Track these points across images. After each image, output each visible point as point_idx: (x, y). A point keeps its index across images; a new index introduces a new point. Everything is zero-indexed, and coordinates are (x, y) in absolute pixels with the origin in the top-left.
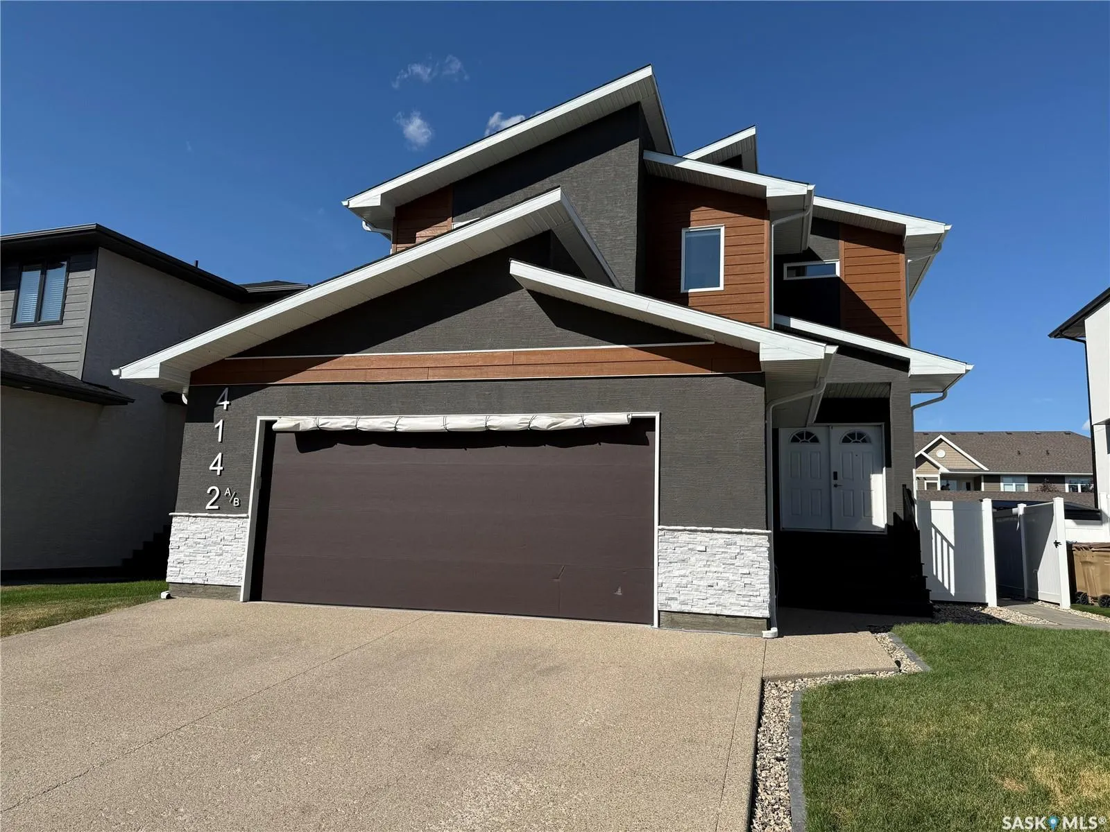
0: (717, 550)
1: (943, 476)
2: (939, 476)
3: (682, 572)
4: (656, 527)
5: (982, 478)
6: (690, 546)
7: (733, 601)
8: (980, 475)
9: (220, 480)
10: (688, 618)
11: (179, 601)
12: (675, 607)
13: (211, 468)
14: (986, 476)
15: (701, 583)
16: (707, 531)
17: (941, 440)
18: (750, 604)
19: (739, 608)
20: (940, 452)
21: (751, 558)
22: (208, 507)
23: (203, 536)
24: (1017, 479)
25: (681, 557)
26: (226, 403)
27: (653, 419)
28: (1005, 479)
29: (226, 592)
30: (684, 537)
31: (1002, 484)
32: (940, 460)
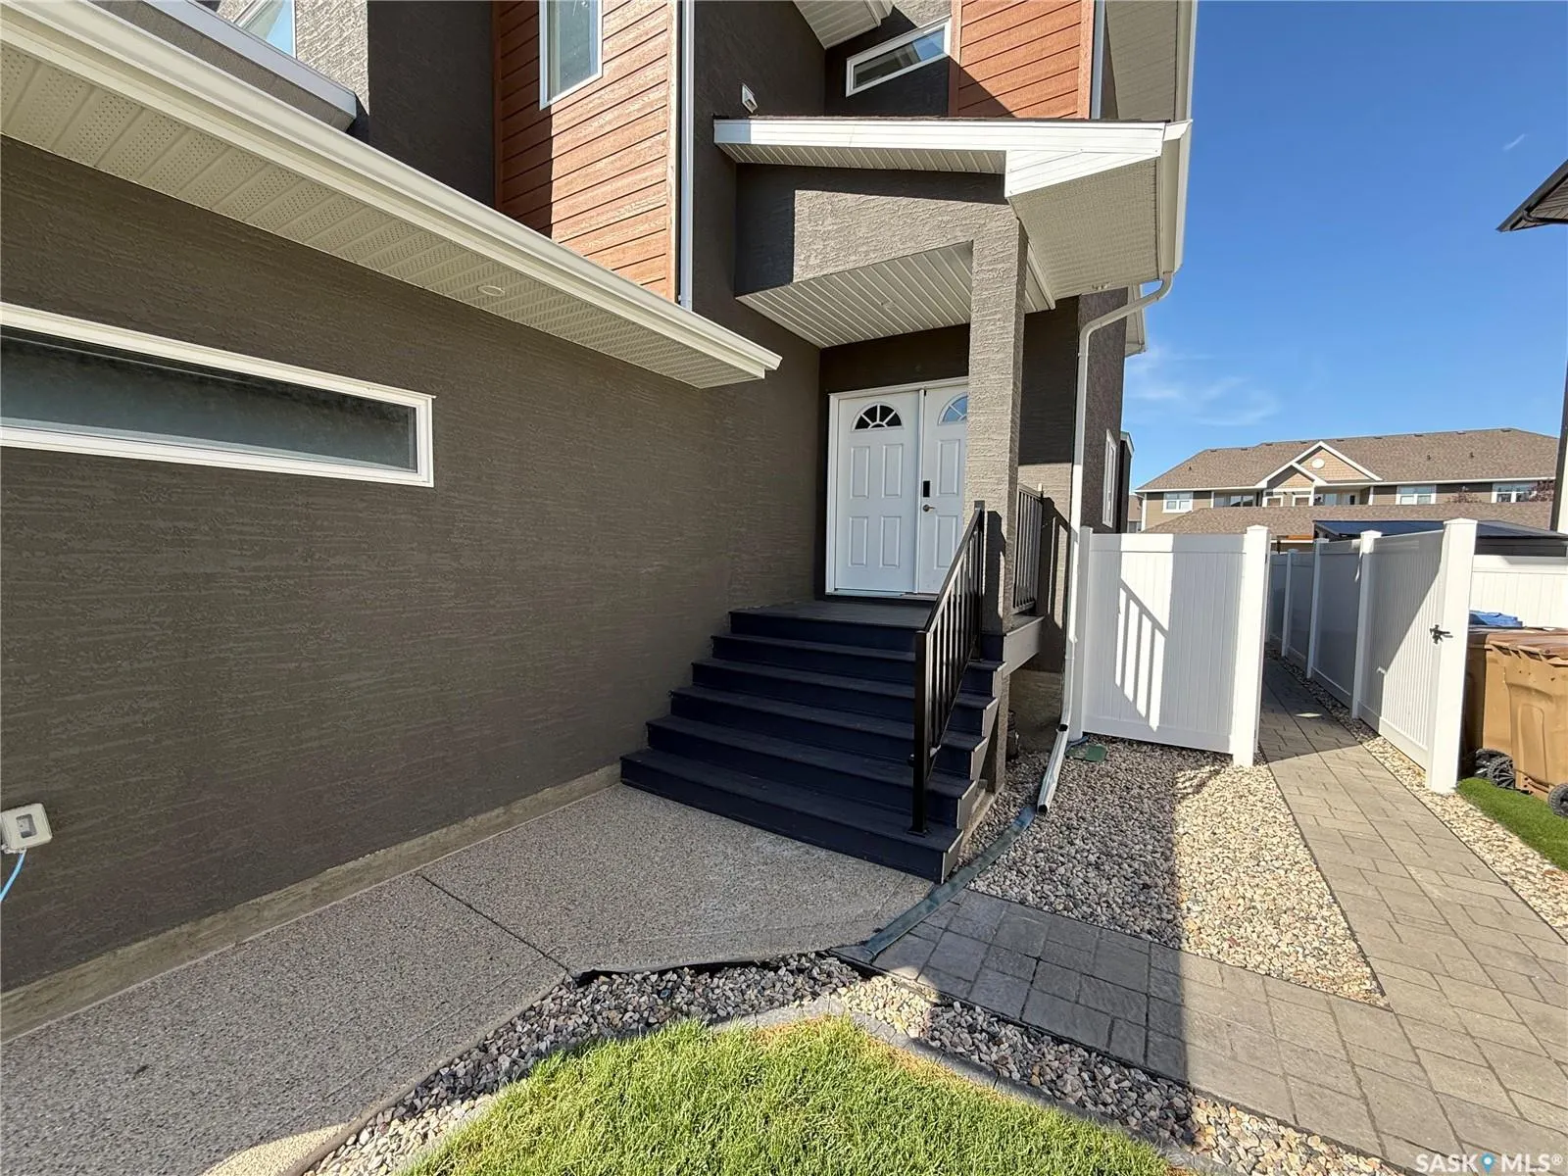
1: (1318, 490)
2: (1313, 492)
5: (1372, 490)
8: (1369, 487)
14: (1376, 487)
17: (1320, 448)
20: (1317, 462)
24: (1420, 489)
28: (1403, 489)
31: (1398, 496)
32: (1318, 471)
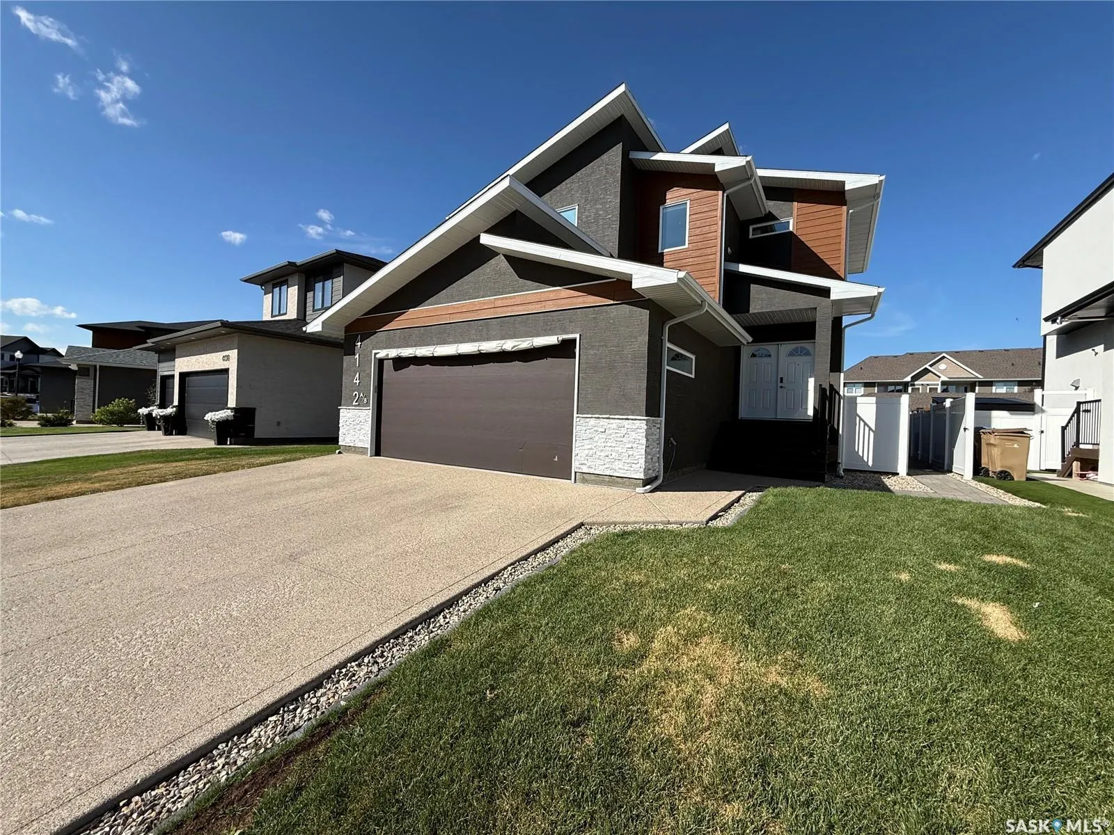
0: (612, 431)
1: (943, 383)
2: (940, 384)
3: (589, 447)
4: (575, 415)
5: (977, 384)
6: (596, 428)
7: (621, 466)
8: (976, 381)
9: (359, 388)
10: (593, 477)
11: (344, 455)
12: (585, 470)
13: (355, 381)
14: (979, 382)
15: (602, 454)
16: (607, 418)
17: (944, 357)
18: (632, 469)
19: (625, 471)
20: (942, 366)
21: (634, 437)
22: (354, 403)
23: (352, 420)
24: (1007, 383)
25: (589, 437)
26: (359, 344)
27: (575, 340)
28: (997, 384)
29: (362, 451)
30: (592, 422)
31: (994, 388)
32: (942, 372)
